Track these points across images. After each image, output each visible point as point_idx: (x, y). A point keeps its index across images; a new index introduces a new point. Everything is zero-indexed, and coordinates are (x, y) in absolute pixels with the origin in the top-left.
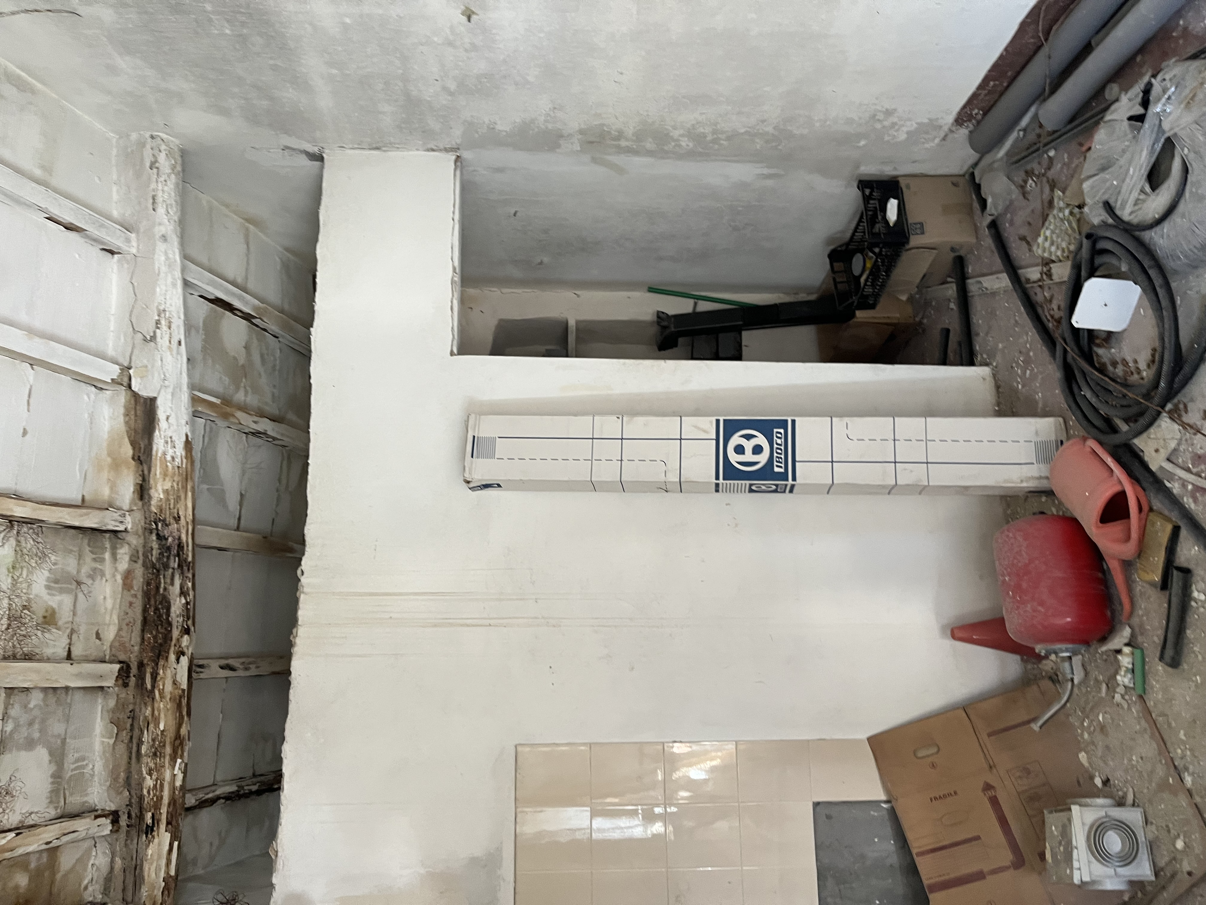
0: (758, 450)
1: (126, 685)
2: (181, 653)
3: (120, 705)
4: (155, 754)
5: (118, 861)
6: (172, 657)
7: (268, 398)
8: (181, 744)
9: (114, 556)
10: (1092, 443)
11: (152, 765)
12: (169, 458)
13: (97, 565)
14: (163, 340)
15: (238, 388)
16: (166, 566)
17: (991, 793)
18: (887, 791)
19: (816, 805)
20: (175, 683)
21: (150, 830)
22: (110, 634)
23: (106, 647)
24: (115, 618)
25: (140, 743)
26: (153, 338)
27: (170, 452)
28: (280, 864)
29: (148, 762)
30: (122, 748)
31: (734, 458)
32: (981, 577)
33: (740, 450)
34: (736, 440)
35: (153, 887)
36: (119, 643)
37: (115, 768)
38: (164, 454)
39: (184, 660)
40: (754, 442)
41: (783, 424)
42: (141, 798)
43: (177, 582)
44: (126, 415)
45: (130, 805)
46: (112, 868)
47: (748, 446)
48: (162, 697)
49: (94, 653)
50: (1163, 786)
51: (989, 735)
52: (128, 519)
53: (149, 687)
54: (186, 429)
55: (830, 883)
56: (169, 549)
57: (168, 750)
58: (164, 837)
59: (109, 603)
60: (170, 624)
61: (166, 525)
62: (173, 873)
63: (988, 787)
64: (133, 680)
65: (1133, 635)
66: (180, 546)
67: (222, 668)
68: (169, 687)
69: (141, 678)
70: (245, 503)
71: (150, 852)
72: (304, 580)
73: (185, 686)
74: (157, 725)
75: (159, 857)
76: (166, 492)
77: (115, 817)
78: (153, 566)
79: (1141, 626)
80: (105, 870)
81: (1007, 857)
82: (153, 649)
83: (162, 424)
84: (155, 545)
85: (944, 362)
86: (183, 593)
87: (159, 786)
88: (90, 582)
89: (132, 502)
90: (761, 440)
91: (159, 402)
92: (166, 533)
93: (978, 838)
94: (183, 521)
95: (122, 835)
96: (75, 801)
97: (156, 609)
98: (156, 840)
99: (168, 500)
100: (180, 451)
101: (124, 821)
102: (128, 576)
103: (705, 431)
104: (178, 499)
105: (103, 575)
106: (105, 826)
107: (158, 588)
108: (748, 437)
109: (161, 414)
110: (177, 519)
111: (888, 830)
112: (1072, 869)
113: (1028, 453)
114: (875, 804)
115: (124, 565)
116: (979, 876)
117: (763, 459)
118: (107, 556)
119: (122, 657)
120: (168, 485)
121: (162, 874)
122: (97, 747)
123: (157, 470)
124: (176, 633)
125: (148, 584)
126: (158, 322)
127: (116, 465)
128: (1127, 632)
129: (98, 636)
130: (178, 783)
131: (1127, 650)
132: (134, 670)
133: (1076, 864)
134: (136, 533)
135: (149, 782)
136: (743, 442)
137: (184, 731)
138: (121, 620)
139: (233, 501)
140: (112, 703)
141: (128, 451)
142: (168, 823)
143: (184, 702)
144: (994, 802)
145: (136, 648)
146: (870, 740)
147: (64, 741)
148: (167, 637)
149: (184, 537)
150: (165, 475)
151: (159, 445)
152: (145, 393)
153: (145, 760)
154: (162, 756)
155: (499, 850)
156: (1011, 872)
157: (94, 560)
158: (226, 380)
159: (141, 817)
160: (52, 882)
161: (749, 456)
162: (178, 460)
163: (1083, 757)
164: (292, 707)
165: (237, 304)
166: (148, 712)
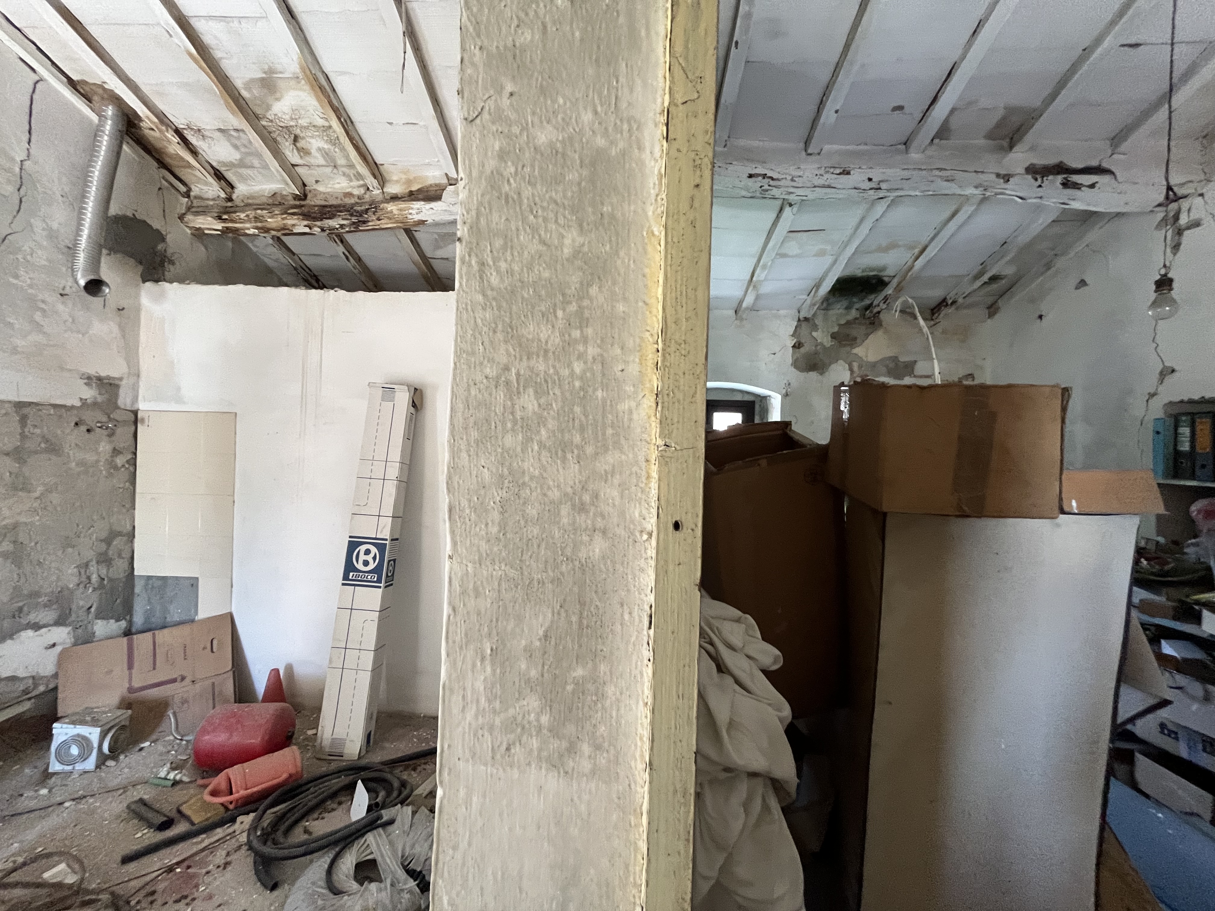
0: (366, 563)
2: (309, 227)
3: (283, 197)
5: (211, 203)
6: (306, 223)
8: (265, 232)
11: (251, 216)
12: (410, 211)
16: (352, 215)
17: (179, 680)
18: (200, 620)
20: (294, 225)
21: (220, 218)
24: (329, 190)
25: (262, 209)
27: (414, 212)
30: (264, 200)
33: (367, 552)
35: (194, 221)
36: (316, 193)
37: (253, 197)
38: (412, 209)
39: (307, 230)
40: (371, 561)
42: (235, 212)
43: (347, 222)
44: (436, 185)
45: (237, 206)
48: (283, 219)
51: (213, 684)
52: (378, 192)
53: (290, 211)
54: (430, 221)
55: (160, 583)
57: (259, 225)
58: (219, 226)
59: (337, 186)
60: (321, 220)
61: (374, 213)
62: (206, 232)
63: (183, 678)
65: (182, 782)
66: (364, 222)
69: (295, 207)
71: (210, 219)
73: (294, 231)
74: (270, 218)
75: (210, 224)
76: (392, 212)
77: (230, 199)
78: (352, 208)
80: (206, 196)
81: (136, 684)
82: (309, 212)
83: (428, 206)
84: (363, 208)
86: (342, 226)
87: (242, 221)
89: (387, 193)
91: (440, 203)
92: (370, 214)
93: (154, 669)
95: (218, 204)
97: (329, 212)
98: (215, 222)
99: (388, 213)
100: (417, 218)
101: (229, 204)
102: (349, 195)
103: (381, 532)
104: (389, 218)
105: (350, 181)
107: (341, 212)
109: (433, 205)
110: (379, 219)
111: (184, 617)
114: (196, 613)
115: (356, 192)
116: (130, 667)
119: (306, 196)
120: (395, 212)
121: (202, 226)
122: (264, 187)
123: (403, 205)
125: (344, 206)
127: (409, 182)
128: (187, 779)
129: (317, 182)
130: (247, 232)
132: (302, 203)
135: (242, 216)
138: (326, 193)
141: (414, 188)
142: (227, 228)
143: (287, 231)
144: (174, 681)
145: (313, 203)
146: (232, 614)
148: (315, 219)
150: (401, 210)
151: (417, 205)
152: (444, 194)
153: (254, 213)
154: (256, 222)
155: (184, 403)
156: (127, 685)
159: (227, 213)
162: (410, 217)
166: (277, 212)
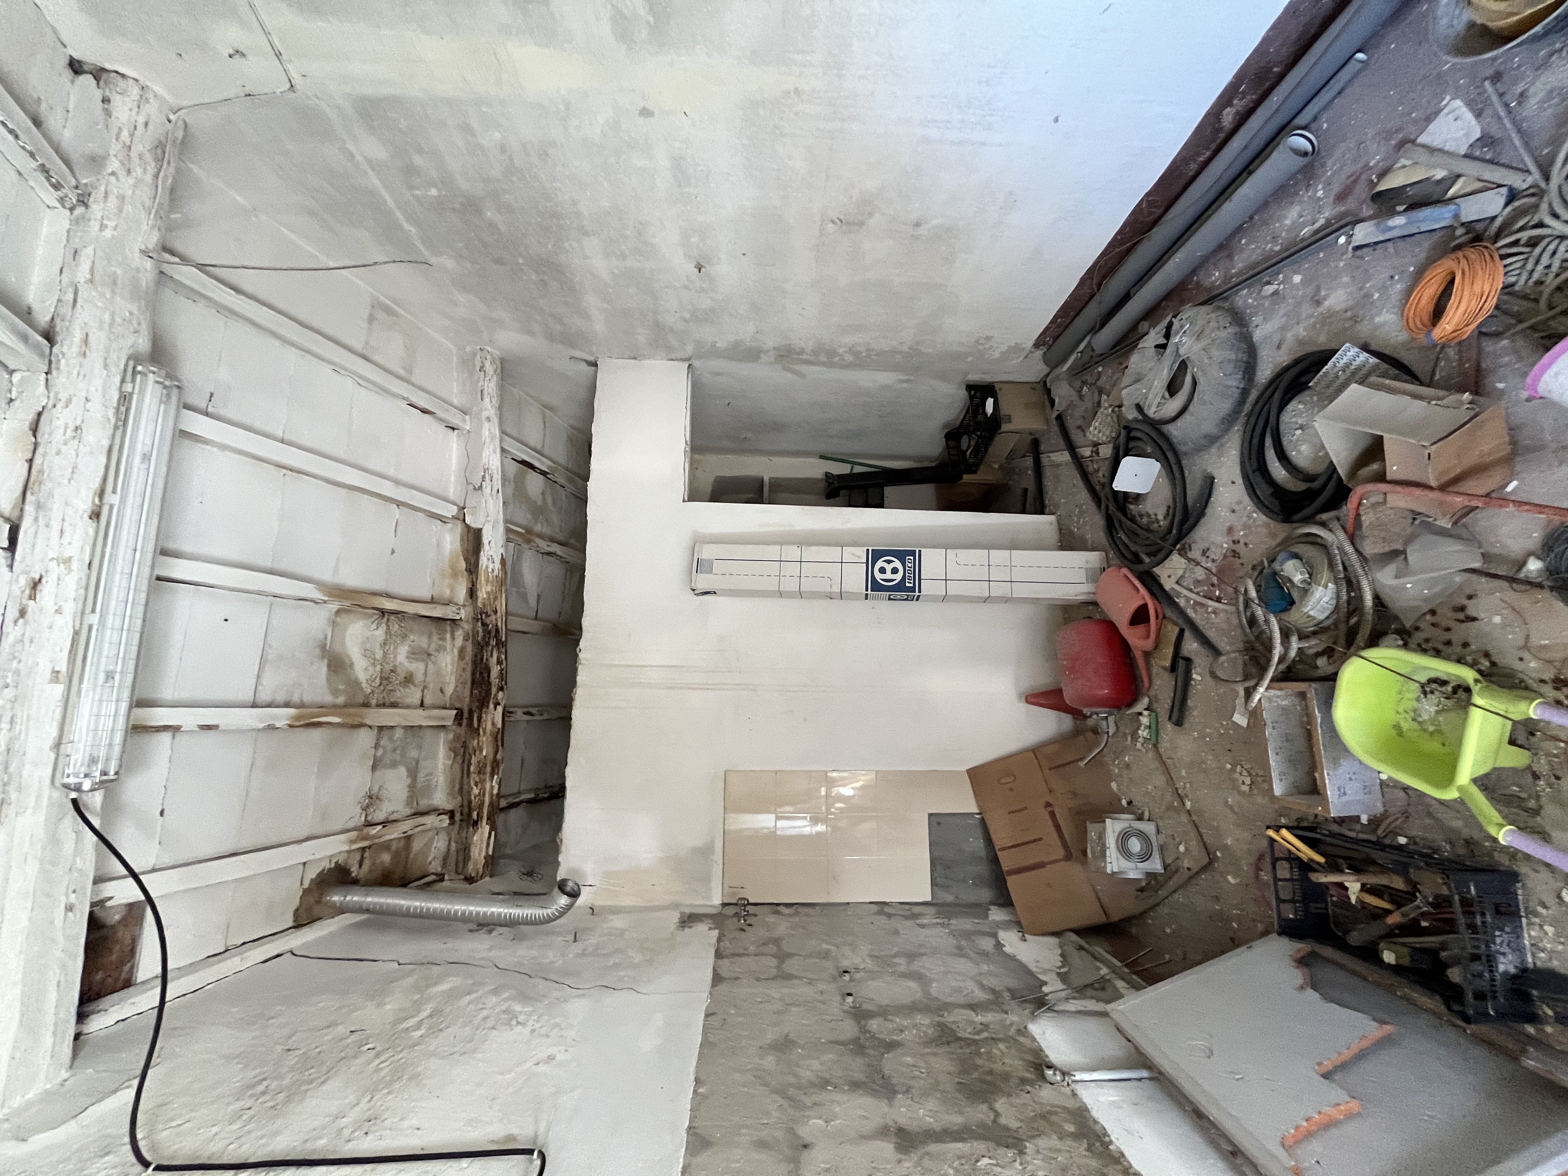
0: (895, 571)
1: (460, 725)
2: (497, 704)
3: (457, 738)
4: (479, 772)
5: (453, 844)
6: (492, 706)
7: (557, 530)
8: (498, 766)
9: (453, 638)
10: (1125, 571)
11: (477, 779)
12: (490, 570)
13: (441, 643)
14: (487, 490)
15: (536, 522)
16: (488, 644)
17: (1050, 809)
18: (979, 807)
19: (931, 815)
20: (493, 724)
21: (475, 823)
22: (450, 690)
23: (447, 698)
24: (453, 679)
25: (469, 764)
26: (481, 487)
27: (491, 566)
28: (563, 848)
29: (474, 777)
30: (457, 767)
31: (878, 576)
32: (1047, 661)
33: (882, 570)
34: (880, 564)
35: (476, 863)
36: (456, 695)
37: (453, 781)
38: (487, 567)
39: (500, 709)
40: (892, 565)
41: (912, 553)
42: (470, 802)
43: (495, 654)
44: (462, 540)
45: (462, 806)
46: (449, 850)
47: (888, 568)
48: (484, 733)
49: (440, 703)
50: (1170, 808)
51: (1050, 769)
52: (463, 611)
53: (476, 725)
54: (502, 550)
55: (939, 868)
56: (490, 632)
57: (488, 769)
58: (485, 828)
59: (449, 668)
60: (490, 684)
61: (488, 616)
62: (490, 853)
63: (1048, 805)
64: (465, 722)
65: (1150, 702)
66: (497, 631)
67: (525, 713)
68: (489, 726)
69: (470, 719)
70: (541, 602)
71: (475, 838)
72: (581, 655)
73: (500, 726)
74: (481, 751)
75: (482, 841)
76: (488, 593)
77: (451, 814)
78: (479, 644)
79: (1156, 696)
80: (444, 851)
81: (1060, 853)
82: (478, 701)
83: (486, 547)
84: (480, 630)
85: (1023, 511)
86: (499, 662)
87: (482, 794)
88: (436, 654)
89: (465, 600)
90: (897, 564)
91: (484, 532)
92: (488, 621)
93: (1040, 839)
94: (499, 614)
95: (457, 826)
96: (424, 803)
97: (481, 673)
98: (480, 831)
99: (489, 598)
100: (498, 565)
101: (458, 817)
102: (462, 650)
103: (859, 557)
104: (496, 598)
105: (445, 649)
106: (445, 821)
107: (482, 659)
108: (889, 562)
109: (485, 540)
110: (496, 612)
111: (979, 833)
112: (1105, 862)
113: (1081, 576)
114: (970, 815)
115: (459, 642)
116: (1041, 865)
117: (898, 577)
118: (448, 636)
119: (458, 705)
120: (489, 589)
121: (483, 854)
122: (440, 766)
123: (482, 578)
124: (494, 690)
125: (476, 656)
126: (484, 477)
127: (455, 575)
128: (1146, 701)
129: (442, 691)
130: (495, 792)
131: (1146, 713)
132: (466, 715)
133: (1108, 860)
134: (467, 622)
135: (476, 791)
136: (885, 565)
137: (499, 757)
138: (457, 680)
139: (532, 600)
140: (451, 736)
141: (463, 565)
142: (488, 819)
143: (500, 736)
144: (1052, 815)
145: (467, 699)
146: (969, 771)
147: (417, 763)
148: (488, 692)
149: (499, 624)
150: (487, 581)
151: (483, 561)
152: (475, 525)
153: (473, 776)
154: (485, 774)
155: (713, 842)
156: (1063, 863)
157: (440, 639)
158: (529, 516)
159: (470, 815)
160: (407, 858)
161: (888, 575)
162: (496, 572)
163: (1114, 785)
164: (573, 742)
165: (537, 464)
166: (475, 743)
